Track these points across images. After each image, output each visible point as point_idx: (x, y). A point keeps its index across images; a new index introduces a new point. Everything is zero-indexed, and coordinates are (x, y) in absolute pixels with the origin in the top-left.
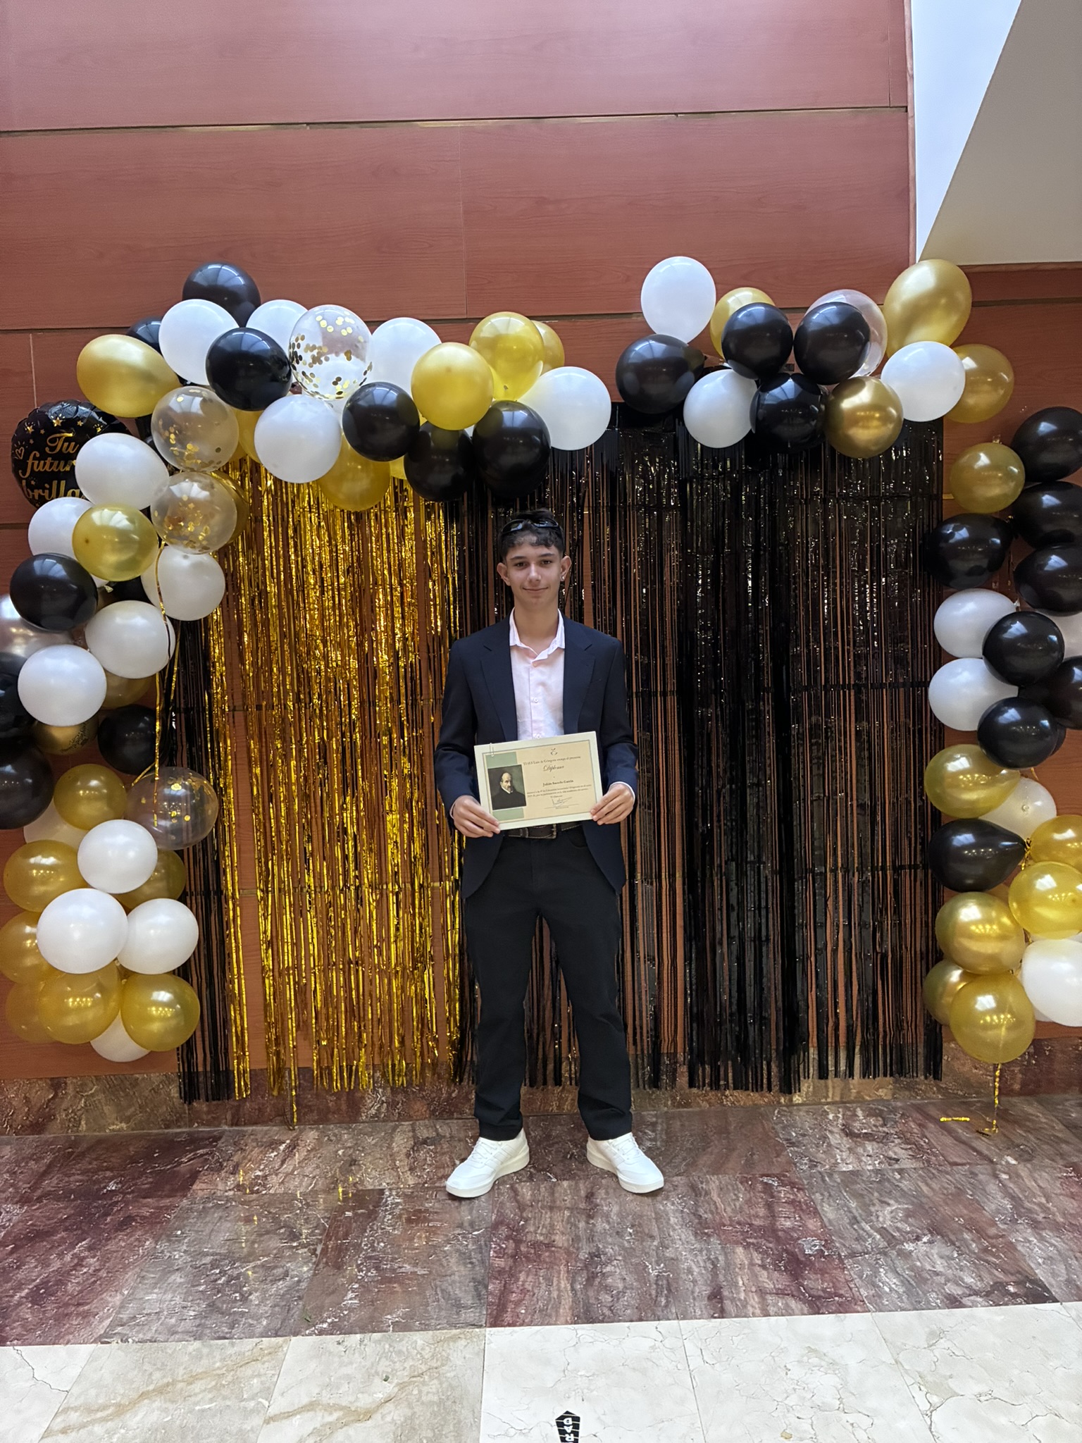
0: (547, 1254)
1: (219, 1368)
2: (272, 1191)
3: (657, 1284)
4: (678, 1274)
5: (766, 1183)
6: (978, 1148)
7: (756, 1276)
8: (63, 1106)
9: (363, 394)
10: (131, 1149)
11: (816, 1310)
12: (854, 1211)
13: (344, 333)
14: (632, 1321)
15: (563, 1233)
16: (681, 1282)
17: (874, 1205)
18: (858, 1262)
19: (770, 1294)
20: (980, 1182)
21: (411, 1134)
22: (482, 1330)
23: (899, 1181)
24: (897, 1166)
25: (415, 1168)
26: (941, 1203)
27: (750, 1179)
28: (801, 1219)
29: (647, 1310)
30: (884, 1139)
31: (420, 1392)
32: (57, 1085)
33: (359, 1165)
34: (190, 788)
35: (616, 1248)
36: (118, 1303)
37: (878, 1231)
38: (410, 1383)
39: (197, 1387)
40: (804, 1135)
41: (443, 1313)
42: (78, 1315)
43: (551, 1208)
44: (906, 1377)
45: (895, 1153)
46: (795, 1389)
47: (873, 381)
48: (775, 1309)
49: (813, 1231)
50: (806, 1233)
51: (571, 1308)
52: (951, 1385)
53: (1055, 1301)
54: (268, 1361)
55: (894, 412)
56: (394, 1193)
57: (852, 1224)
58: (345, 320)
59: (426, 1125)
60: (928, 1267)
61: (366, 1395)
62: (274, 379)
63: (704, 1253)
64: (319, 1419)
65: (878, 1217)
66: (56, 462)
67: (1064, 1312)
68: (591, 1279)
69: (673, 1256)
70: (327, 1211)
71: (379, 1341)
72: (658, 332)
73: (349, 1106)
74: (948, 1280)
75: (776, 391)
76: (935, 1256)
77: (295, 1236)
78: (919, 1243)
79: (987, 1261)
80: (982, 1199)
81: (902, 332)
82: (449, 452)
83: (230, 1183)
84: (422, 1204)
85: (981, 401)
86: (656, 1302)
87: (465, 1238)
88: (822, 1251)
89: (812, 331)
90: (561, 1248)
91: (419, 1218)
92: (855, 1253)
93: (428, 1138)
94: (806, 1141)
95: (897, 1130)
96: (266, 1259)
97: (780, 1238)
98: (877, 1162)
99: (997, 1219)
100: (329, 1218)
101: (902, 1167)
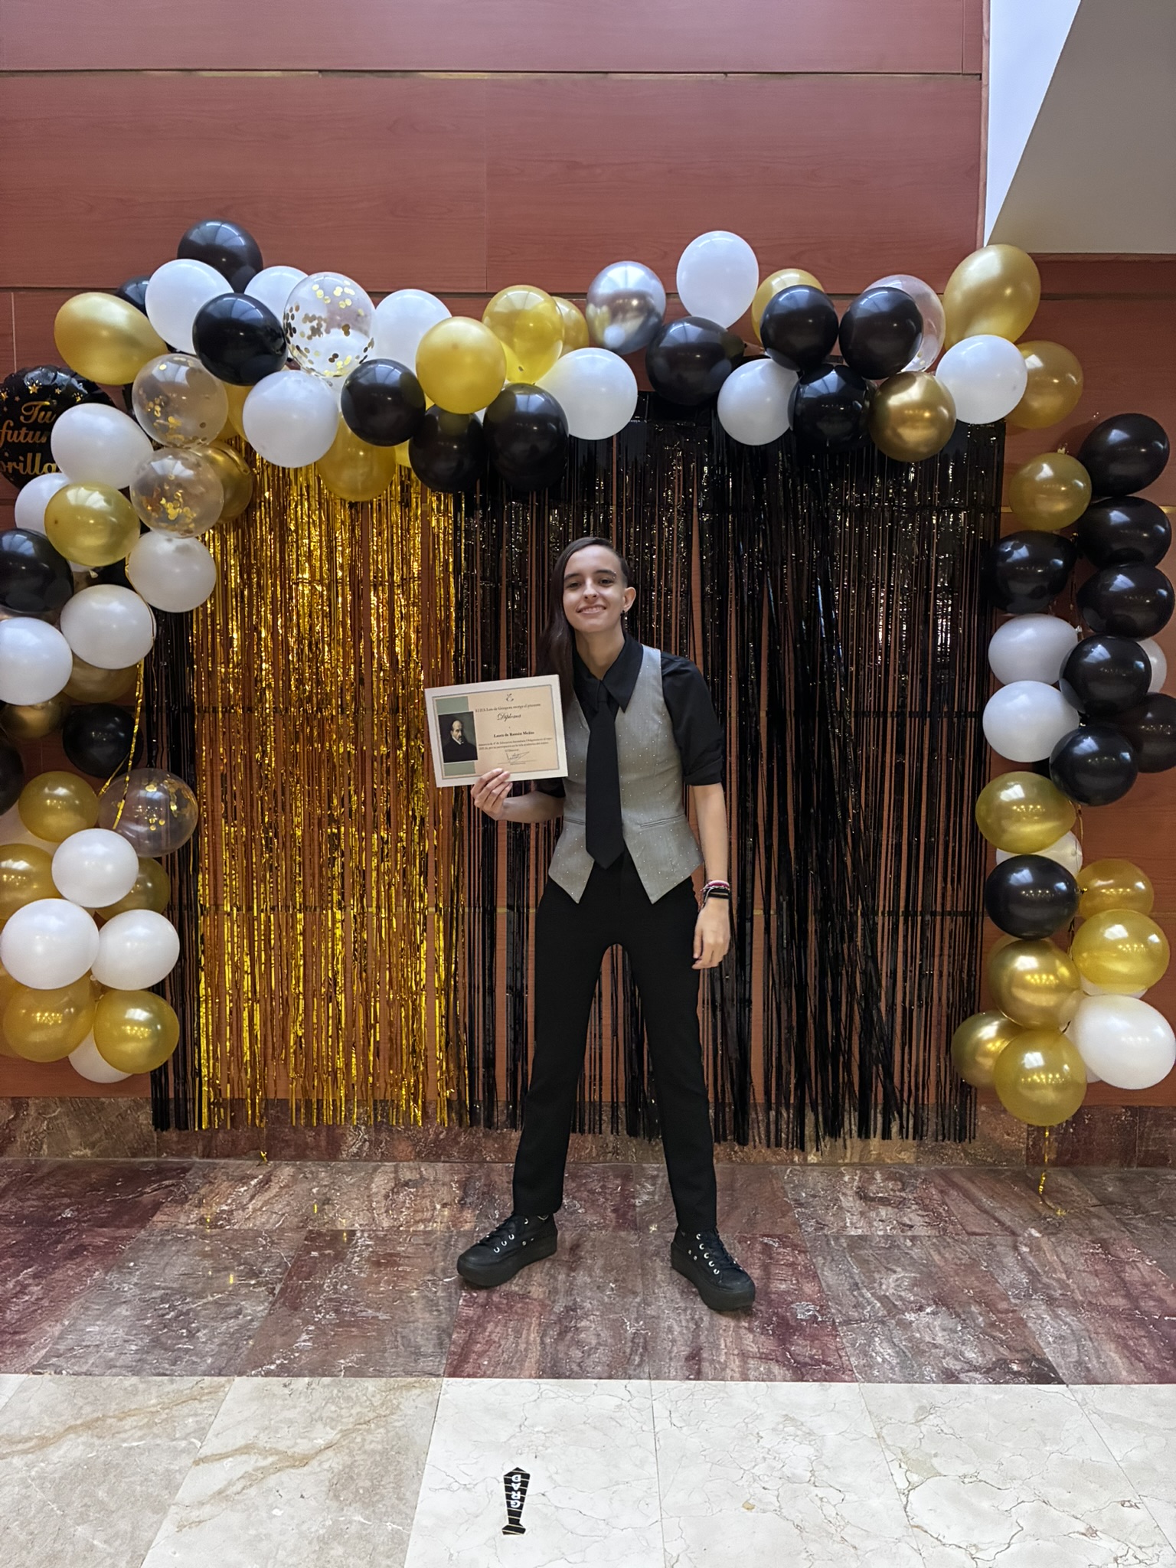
0: (520, 1305)
1: (154, 1406)
2: (237, 1227)
3: (633, 1341)
4: (657, 1333)
5: (766, 1244)
6: (1002, 1219)
7: (741, 1338)
8: (24, 1128)
9: (364, 371)
10: (93, 1176)
11: (801, 1379)
12: (857, 1277)
13: (343, 304)
14: (600, 1378)
15: (540, 1285)
16: (659, 1342)
17: (879, 1272)
18: (853, 1330)
19: (753, 1358)
20: (998, 1254)
21: (392, 1176)
22: (439, 1379)
23: (910, 1248)
24: (909, 1233)
25: (392, 1210)
26: (952, 1274)
27: (750, 1239)
28: (798, 1282)
29: (619, 1368)
30: (901, 1204)
31: (364, 1440)
32: (18, 1104)
33: (333, 1204)
34: (165, 792)
35: (595, 1302)
36: (57, 1334)
37: (879, 1299)
38: (354, 1431)
39: (129, 1422)
40: (814, 1196)
41: (401, 1360)
42: (12, 1344)
44: (887, 1453)
45: (910, 1219)
46: (765, 1459)
47: (927, 377)
48: (756, 1374)
49: (809, 1295)
50: (800, 1296)
51: (537, 1362)
52: (936, 1465)
53: (1061, 1382)
54: (207, 1401)
55: (945, 412)
56: (366, 1235)
57: (851, 1290)
58: (346, 289)
59: (410, 1167)
60: (928, 1339)
61: (305, 1441)
62: (266, 351)
63: (689, 1312)
64: (251, 1462)
65: (881, 1284)
66: (31, 433)
67: (1068, 1394)
68: (562, 1334)
69: (653, 1313)
70: (291, 1250)
71: (328, 1385)
72: (694, 314)
73: (328, 1143)
74: (948, 1355)
75: (817, 384)
76: (937, 1328)
77: (254, 1274)
78: (922, 1314)
79: (994, 1337)
80: (997, 1272)
81: (963, 324)
82: (458, 439)
83: (193, 1216)
84: (394, 1248)
85: (1046, 404)
86: (629, 1360)
87: (434, 1284)
88: (815, 1317)
89: (859, 319)
90: (535, 1300)
91: (389, 1261)
92: (850, 1320)
93: (410, 1180)
94: (816, 1202)
95: (916, 1195)
96: (220, 1296)
97: (772, 1301)
98: (888, 1228)
99: (1010, 1293)
100: (293, 1257)
101: (916, 1234)
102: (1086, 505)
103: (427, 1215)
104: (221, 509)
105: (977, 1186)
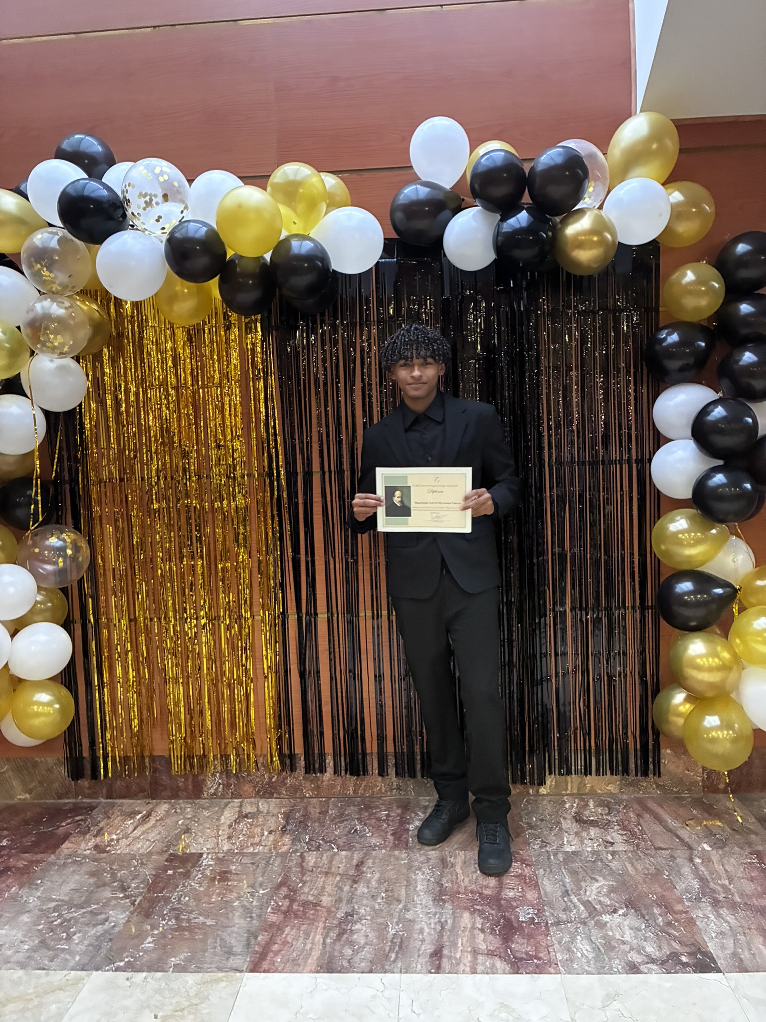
0: (312, 912)
1: (30, 994)
2: (119, 852)
3: (392, 941)
4: (412, 934)
6: (682, 837)
7: (474, 938)
9: (180, 228)
10: (28, 814)
11: (516, 970)
12: (568, 885)
13: (161, 179)
14: (363, 972)
15: (329, 895)
16: (412, 941)
17: (585, 881)
18: (561, 930)
19: (482, 954)
20: (677, 865)
21: (238, 809)
22: (242, 974)
23: (610, 861)
24: (611, 849)
25: (232, 837)
26: (641, 881)
28: (523, 890)
29: (379, 964)
30: (606, 826)
33: (191, 833)
34: (63, 541)
35: (368, 909)
37: (584, 903)
40: (542, 820)
41: (217, 958)
43: (327, 874)
47: (594, 211)
48: (483, 968)
49: (530, 901)
50: (524, 902)
51: (318, 959)
53: (719, 971)
54: (69, 990)
55: (609, 236)
56: (210, 856)
57: (563, 896)
58: (163, 169)
59: (251, 803)
60: (618, 936)
62: (110, 218)
63: (437, 917)
65: (586, 892)
67: (724, 981)
68: (340, 935)
69: (411, 918)
70: (154, 869)
71: (160, 979)
72: (424, 179)
73: (194, 786)
74: (632, 949)
75: (512, 221)
76: (626, 927)
77: (124, 889)
78: (615, 915)
79: (669, 934)
80: (675, 879)
81: (623, 172)
83: (91, 844)
84: (229, 867)
85: (688, 229)
86: (387, 956)
87: (252, 895)
88: (533, 919)
89: (539, 171)
90: (324, 907)
91: (222, 877)
92: (560, 922)
93: (250, 813)
94: (543, 825)
95: (617, 818)
96: (96, 906)
97: (502, 906)
98: (595, 845)
99: (684, 897)
100: (154, 875)
101: (615, 849)
102: (721, 301)
103: (257, 840)
105: (665, 810)
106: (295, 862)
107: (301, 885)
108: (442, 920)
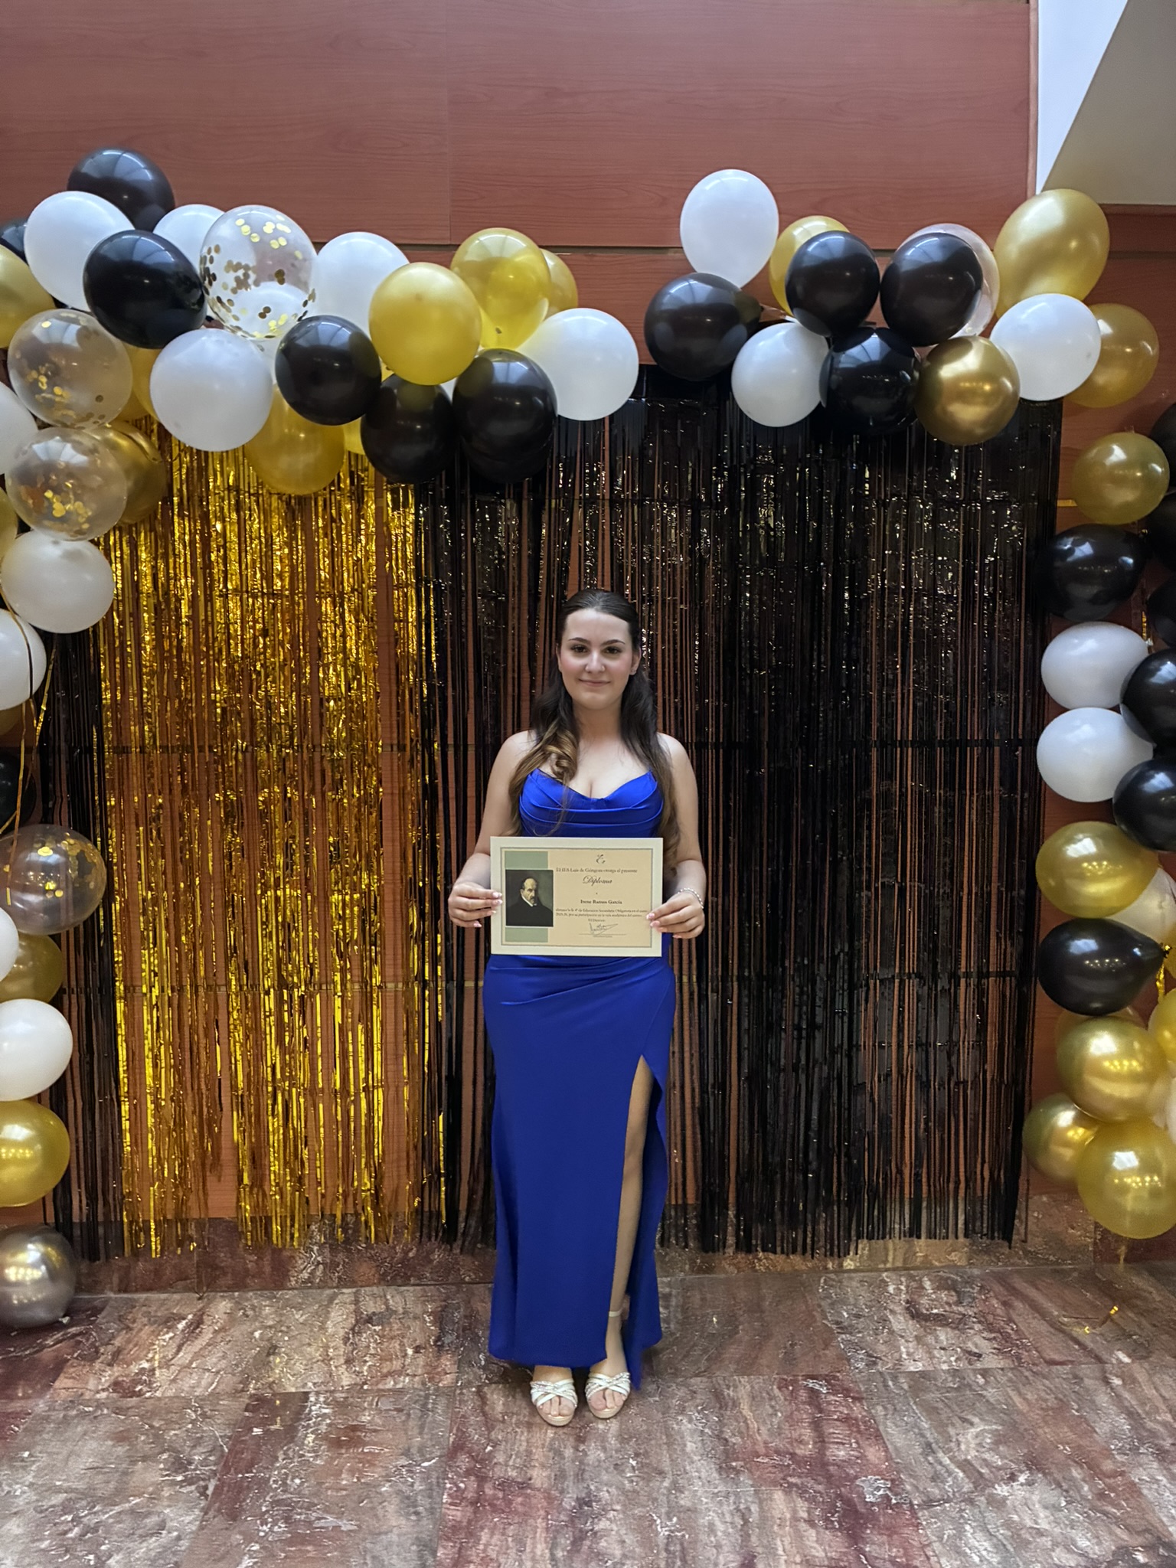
0: (520, 1500)
2: (158, 1394)
3: (667, 1550)
4: (697, 1535)
5: (812, 1390)
6: (1080, 1338)
7: (801, 1537)
9: (303, 330)
12: (928, 1435)
13: (275, 245)
15: (543, 1466)
16: (700, 1548)
17: (953, 1425)
18: (936, 1516)
20: (1087, 1390)
21: (351, 1308)
23: (983, 1388)
24: (979, 1365)
25: (353, 1360)
26: (1040, 1423)
27: (791, 1383)
28: (859, 1446)
30: (959, 1324)
33: (280, 1354)
34: (65, 854)
35: (613, 1490)
37: (961, 1466)
40: (858, 1316)
43: (529, 1425)
45: (976, 1346)
47: (982, 341)
49: (876, 1466)
50: (866, 1468)
55: (1009, 384)
56: (322, 1399)
57: (925, 1455)
58: (277, 226)
59: (373, 1295)
60: (1029, 1523)
62: (178, 304)
63: (732, 1500)
65: (959, 1444)
68: (577, 1542)
69: (689, 1504)
70: (228, 1426)
72: (700, 269)
73: (273, 1269)
74: (1056, 1544)
75: (855, 351)
76: (1037, 1505)
77: (180, 1464)
78: (1015, 1485)
79: (1105, 1513)
80: (1092, 1417)
81: (1019, 284)
82: (421, 417)
83: (106, 1379)
84: (357, 1417)
85: (1114, 378)
87: (410, 1471)
88: (889, 1499)
89: (907, 272)
90: (539, 1490)
91: (351, 1438)
92: (931, 1501)
93: (374, 1314)
94: (861, 1324)
95: (975, 1310)
96: (138, 1500)
97: (832, 1476)
98: (953, 1359)
99: (1113, 1447)
100: (230, 1438)
101: (986, 1366)
102: (1160, 498)
103: (397, 1365)
104: (125, 503)
105: (1043, 1294)
106: (470, 1405)
107: (489, 1448)
108: (742, 1506)
